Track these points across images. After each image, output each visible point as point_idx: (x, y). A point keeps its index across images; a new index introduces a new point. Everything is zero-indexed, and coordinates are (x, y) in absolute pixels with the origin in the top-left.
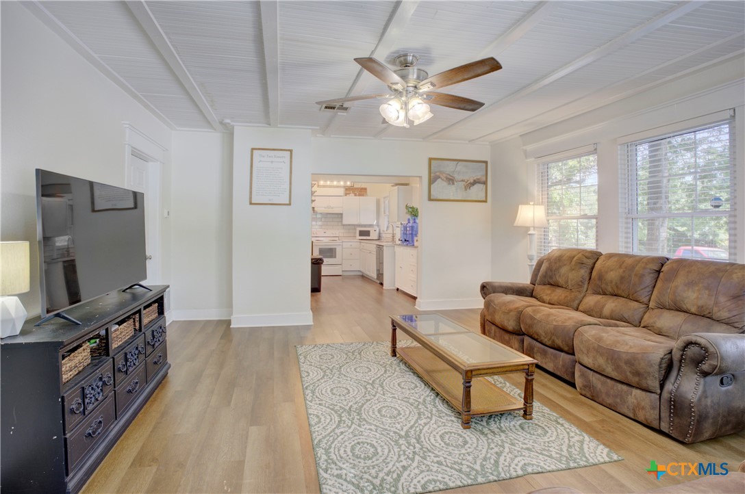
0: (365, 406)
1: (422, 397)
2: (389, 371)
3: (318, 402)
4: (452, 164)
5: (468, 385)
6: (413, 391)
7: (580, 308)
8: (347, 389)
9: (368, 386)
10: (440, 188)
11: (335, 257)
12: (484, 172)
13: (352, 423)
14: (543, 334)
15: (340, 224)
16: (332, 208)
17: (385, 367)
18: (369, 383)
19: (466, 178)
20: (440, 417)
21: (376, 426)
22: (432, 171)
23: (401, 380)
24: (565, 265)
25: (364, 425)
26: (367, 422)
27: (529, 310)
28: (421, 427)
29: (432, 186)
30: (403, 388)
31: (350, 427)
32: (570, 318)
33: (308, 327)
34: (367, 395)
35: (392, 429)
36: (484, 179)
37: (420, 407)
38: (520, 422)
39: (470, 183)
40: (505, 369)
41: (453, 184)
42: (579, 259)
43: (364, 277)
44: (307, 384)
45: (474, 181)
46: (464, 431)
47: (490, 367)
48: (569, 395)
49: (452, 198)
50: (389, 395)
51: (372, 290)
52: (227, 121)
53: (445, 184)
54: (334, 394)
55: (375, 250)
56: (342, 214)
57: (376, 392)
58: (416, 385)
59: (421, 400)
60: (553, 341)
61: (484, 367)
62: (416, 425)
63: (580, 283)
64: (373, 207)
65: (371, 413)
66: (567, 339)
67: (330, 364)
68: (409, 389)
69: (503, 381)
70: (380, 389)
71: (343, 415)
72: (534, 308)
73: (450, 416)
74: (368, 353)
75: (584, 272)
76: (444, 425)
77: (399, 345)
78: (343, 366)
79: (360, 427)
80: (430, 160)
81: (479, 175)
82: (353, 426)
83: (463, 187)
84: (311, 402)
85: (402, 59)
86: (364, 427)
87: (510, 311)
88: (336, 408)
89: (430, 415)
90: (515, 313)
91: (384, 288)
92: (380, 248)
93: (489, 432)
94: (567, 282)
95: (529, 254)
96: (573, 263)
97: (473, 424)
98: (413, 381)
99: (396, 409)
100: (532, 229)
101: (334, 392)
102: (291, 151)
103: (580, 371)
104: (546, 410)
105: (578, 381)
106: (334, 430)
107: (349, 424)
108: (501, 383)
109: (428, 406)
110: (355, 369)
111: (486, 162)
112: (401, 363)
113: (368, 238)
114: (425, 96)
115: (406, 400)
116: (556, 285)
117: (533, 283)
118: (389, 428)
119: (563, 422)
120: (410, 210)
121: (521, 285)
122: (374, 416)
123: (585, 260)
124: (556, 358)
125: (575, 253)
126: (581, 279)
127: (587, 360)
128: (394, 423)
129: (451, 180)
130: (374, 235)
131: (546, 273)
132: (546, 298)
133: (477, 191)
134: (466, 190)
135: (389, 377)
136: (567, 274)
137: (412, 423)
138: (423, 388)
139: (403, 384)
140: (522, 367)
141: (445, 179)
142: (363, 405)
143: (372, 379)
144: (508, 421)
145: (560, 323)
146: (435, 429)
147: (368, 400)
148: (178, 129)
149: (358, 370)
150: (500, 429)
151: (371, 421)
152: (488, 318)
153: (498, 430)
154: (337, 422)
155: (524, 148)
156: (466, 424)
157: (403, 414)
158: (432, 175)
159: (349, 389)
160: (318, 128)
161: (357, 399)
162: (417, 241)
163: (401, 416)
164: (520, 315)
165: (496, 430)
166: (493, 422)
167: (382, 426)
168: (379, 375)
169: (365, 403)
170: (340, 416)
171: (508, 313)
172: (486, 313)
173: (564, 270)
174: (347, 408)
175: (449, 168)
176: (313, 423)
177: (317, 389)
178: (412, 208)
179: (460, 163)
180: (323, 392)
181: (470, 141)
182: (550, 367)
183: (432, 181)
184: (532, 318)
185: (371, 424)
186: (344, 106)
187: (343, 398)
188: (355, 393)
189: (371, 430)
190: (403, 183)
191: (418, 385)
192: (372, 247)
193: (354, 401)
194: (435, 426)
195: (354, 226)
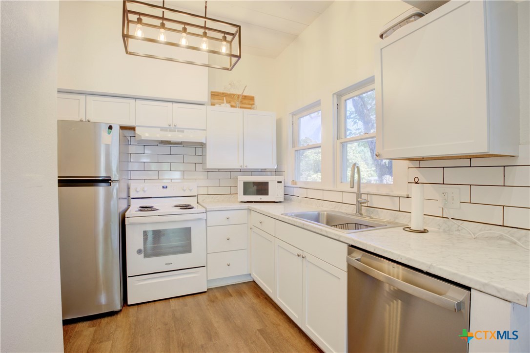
11: (190, 251)
113: (264, 198)
195: (232, 173)
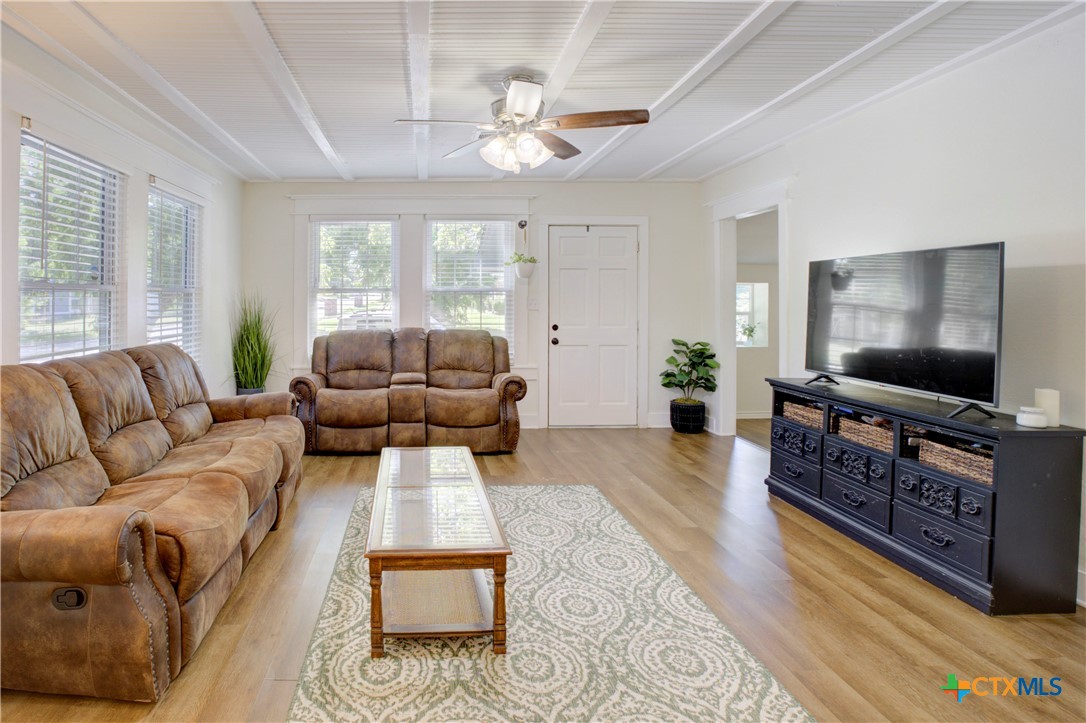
50: (535, 550)
57: (554, 555)
147: (567, 545)
161: (582, 548)
169: (570, 542)
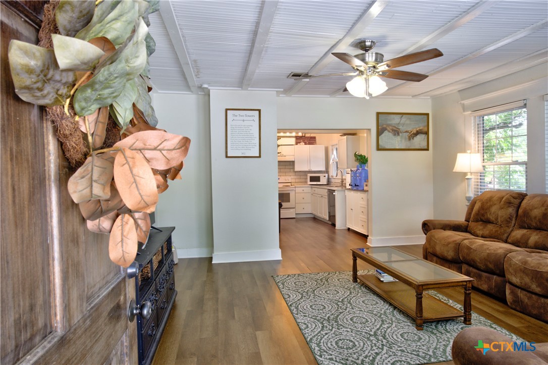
0: (340, 317)
1: (383, 310)
2: (353, 293)
3: (303, 315)
4: (397, 118)
5: (419, 296)
6: (375, 306)
7: (509, 240)
8: (323, 306)
9: (339, 303)
10: (388, 139)
11: (289, 202)
12: (426, 124)
13: (332, 327)
14: (479, 260)
15: (292, 170)
16: (285, 156)
17: (349, 290)
18: (339, 301)
19: (409, 129)
20: (399, 323)
21: (350, 329)
22: (379, 124)
23: (364, 299)
24: (495, 204)
25: (341, 328)
26: (344, 327)
27: (466, 242)
28: (385, 330)
29: (380, 137)
30: (367, 304)
31: (331, 330)
32: (500, 248)
33: (278, 262)
34: (340, 309)
35: (363, 331)
36: (426, 129)
37: (382, 316)
38: (462, 326)
39: (414, 134)
40: (447, 285)
41: (398, 135)
42: (507, 199)
43: (315, 219)
44: (290, 303)
45: (417, 131)
46: (419, 332)
47: (436, 282)
48: (501, 309)
49: (397, 148)
50: (357, 309)
51: (325, 230)
52: (205, 86)
53: (391, 135)
54: (314, 309)
55: (327, 194)
56: (293, 162)
57: (347, 307)
58: (377, 302)
59: (382, 312)
60: (487, 266)
61: (432, 283)
62: (381, 328)
63: (509, 220)
64: (322, 154)
65: (345, 321)
66: (498, 263)
67: (304, 288)
68: (372, 305)
69: (447, 299)
70: (349, 305)
71: (324, 322)
72: (470, 240)
73: (406, 322)
74: (333, 280)
75: (511, 210)
76: (403, 328)
77: (359, 273)
78: (315, 289)
79: (339, 330)
80: (378, 114)
81: (421, 126)
82: (334, 329)
83: (407, 137)
84: (297, 314)
85: (363, 44)
86: (342, 329)
87: (449, 243)
88: (318, 318)
89: (391, 322)
90: (454, 245)
91: (336, 228)
92: (331, 192)
93: (437, 332)
94: (497, 219)
95: (467, 195)
96: (502, 203)
97: (425, 327)
98: (374, 299)
99: (364, 318)
100: (469, 174)
101: (313, 307)
102: (259, 111)
103: (510, 289)
104: (482, 319)
105: (509, 297)
106: (320, 332)
107: (331, 328)
108: (445, 300)
109: (389, 316)
110: (326, 292)
111: (427, 115)
112: (362, 287)
113: (318, 183)
114: (381, 73)
115: (371, 312)
116: (488, 222)
117: (467, 220)
118: (361, 330)
119: (496, 327)
120: (359, 158)
121: (457, 223)
122: (348, 323)
123: (512, 200)
124: (490, 281)
125: (504, 194)
126: (509, 216)
127: (515, 280)
128: (365, 327)
129: (396, 132)
130: (323, 181)
131: (479, 211)
132: (480, 232)
133: (419, 140)
134: (410, 139)
135: (354, 296)
136: (498, 212)
137: (378, 327)
138: (383, 304)
139: (366, 301)
140: (461, 283)
141: (391, 131)
142: (338, 316)
143: (341, 299)
144: (452, 326)
145: (492, 252)
146: (396, 331)
147: (341, 313)
148: (159, 92)
149: (328, 292)
150: (446, 330)
151: (347, 326)
152: (430, 250)
153: (444, 331)
154: (321, 327)
155: (462, 102)
156: (420, 327)
157: (370, 321)
158: (380, 127)
159: (325, 305)
160: (282, 90)
161: (333, 312)
162: (366, 185)
163: (369, 323)
164: (458, 246)
165: (443, 331)
166: (440, 326)
167: (355, 329)
168: (346, 296)
169: (339, 314)
170: (322, 323)
171: (447, 245)
172: (428, 246)
173: (493, 209)
174: (326, 318)
175: (396, 120)
176: (302, 328)
177: (300, 306)
178: (361, 156)
179: (404, 116)
180: (305, 308)
181: (413, 96)
182: (485, 287)
183: (379, 132)
184: (469, 248)
185: (347, 328)
186: (309, 75)
187: (321, 311)
188: (330, 308)
189: (348, 331)
190: (351, 133)
191: (378, 302)
192: (324, 192)
193: (330, 314)
194: (395, 328)
195: (305, 173)
